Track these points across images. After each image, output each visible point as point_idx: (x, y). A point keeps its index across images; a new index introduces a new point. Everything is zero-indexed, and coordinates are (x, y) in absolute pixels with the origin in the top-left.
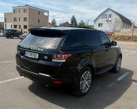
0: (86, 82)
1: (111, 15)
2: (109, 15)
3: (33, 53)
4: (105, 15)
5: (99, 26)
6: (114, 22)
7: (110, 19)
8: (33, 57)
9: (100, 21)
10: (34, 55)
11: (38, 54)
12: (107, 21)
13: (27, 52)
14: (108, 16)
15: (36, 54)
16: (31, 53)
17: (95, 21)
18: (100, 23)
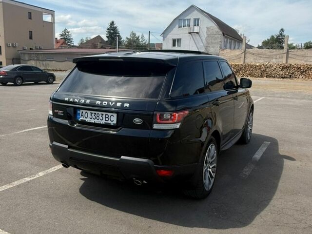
0: (210, 168)
1: (198, 20)
2: (195, 20)
3: (100, 113)
4: (184, 20)
5: (174, 45)
6: (206, 36)
7: (196, 29)
8: (103, 122)
9: (176, 33)
10: (104, 116)
11: (115, 115)
12: (190, 33)
13: (84, 112)
14: (192, 24)
15: (110, 114)
16: (97, 112)
17: (165, 34)
18: (176, 37)
